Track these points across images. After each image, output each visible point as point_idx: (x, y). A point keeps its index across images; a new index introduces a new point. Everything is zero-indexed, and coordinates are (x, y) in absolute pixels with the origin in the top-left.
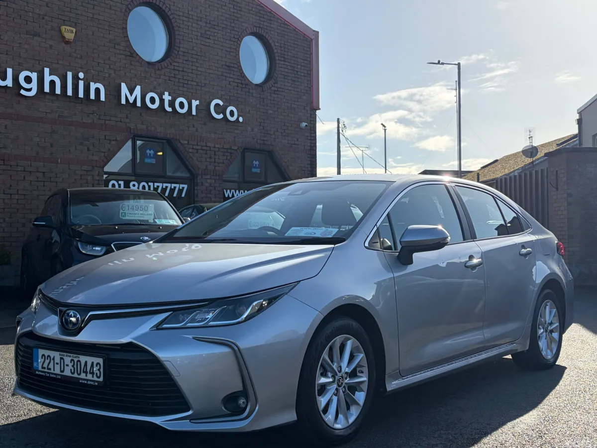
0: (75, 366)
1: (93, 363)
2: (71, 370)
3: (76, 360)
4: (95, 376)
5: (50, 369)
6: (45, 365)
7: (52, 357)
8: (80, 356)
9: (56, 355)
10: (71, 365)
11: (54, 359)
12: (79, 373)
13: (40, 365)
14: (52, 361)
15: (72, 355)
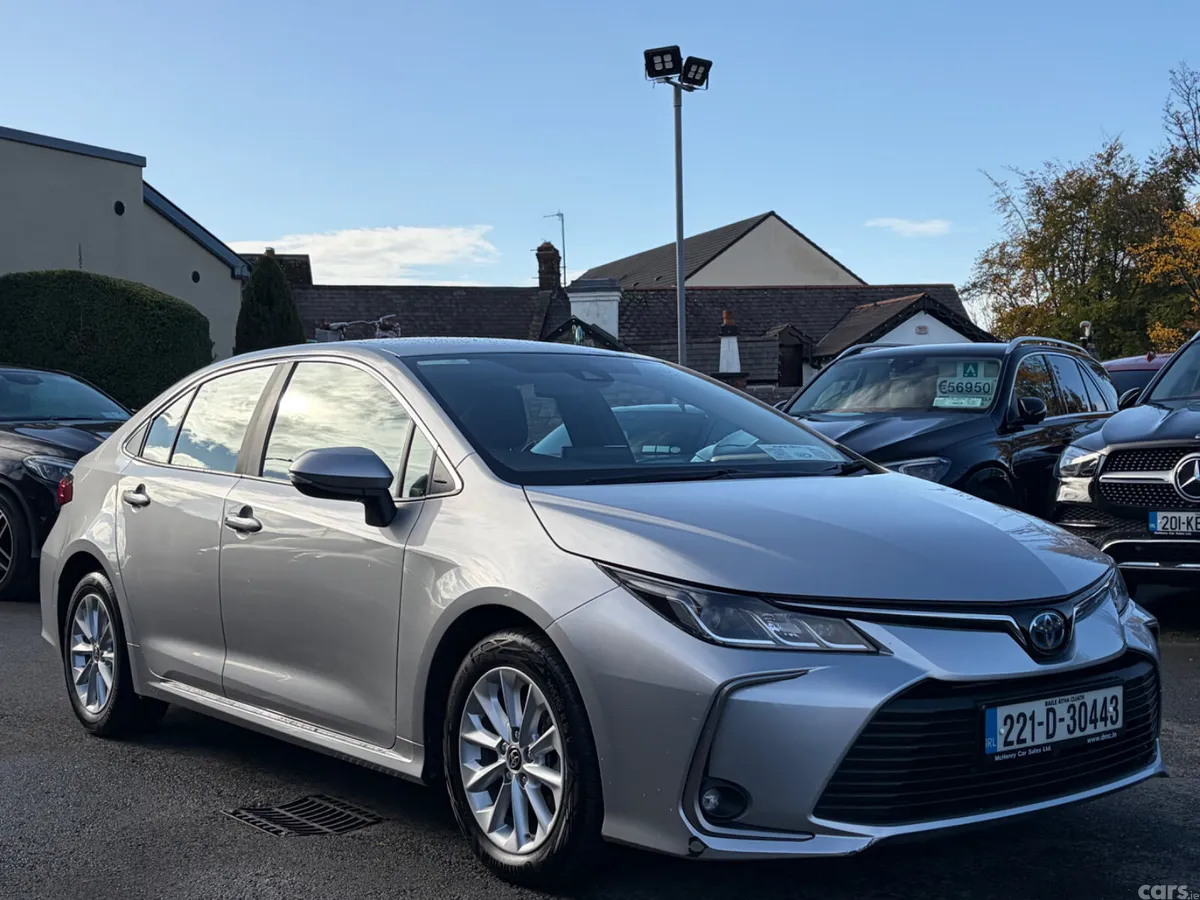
0: (1077, 717)
1: (1105, 699)
2: (1068, 726)
3: (1077, 704)
4: (1109, 722)
5: (1024, 741)
6: (1013, 737)
7: (1028, 715)
8: (1086, 694)
9: (1038, 708)
10: (1067, 717)
11: (1032, 718)
12: (1083, 726)
13: (1000, 741)
14: (1029, 723)
15: (1069, 697)
